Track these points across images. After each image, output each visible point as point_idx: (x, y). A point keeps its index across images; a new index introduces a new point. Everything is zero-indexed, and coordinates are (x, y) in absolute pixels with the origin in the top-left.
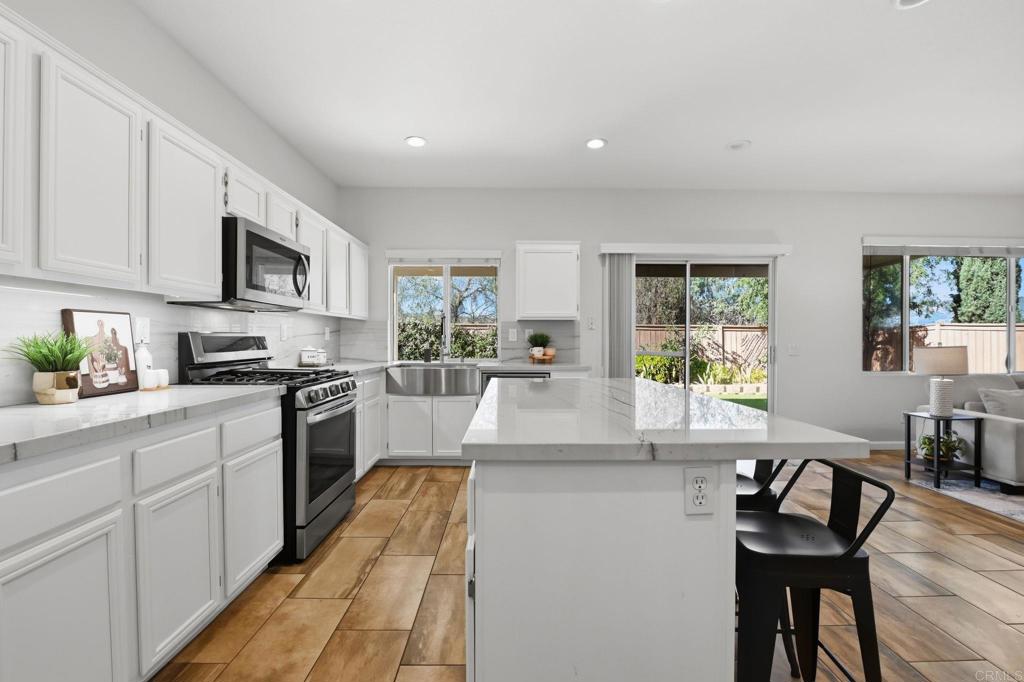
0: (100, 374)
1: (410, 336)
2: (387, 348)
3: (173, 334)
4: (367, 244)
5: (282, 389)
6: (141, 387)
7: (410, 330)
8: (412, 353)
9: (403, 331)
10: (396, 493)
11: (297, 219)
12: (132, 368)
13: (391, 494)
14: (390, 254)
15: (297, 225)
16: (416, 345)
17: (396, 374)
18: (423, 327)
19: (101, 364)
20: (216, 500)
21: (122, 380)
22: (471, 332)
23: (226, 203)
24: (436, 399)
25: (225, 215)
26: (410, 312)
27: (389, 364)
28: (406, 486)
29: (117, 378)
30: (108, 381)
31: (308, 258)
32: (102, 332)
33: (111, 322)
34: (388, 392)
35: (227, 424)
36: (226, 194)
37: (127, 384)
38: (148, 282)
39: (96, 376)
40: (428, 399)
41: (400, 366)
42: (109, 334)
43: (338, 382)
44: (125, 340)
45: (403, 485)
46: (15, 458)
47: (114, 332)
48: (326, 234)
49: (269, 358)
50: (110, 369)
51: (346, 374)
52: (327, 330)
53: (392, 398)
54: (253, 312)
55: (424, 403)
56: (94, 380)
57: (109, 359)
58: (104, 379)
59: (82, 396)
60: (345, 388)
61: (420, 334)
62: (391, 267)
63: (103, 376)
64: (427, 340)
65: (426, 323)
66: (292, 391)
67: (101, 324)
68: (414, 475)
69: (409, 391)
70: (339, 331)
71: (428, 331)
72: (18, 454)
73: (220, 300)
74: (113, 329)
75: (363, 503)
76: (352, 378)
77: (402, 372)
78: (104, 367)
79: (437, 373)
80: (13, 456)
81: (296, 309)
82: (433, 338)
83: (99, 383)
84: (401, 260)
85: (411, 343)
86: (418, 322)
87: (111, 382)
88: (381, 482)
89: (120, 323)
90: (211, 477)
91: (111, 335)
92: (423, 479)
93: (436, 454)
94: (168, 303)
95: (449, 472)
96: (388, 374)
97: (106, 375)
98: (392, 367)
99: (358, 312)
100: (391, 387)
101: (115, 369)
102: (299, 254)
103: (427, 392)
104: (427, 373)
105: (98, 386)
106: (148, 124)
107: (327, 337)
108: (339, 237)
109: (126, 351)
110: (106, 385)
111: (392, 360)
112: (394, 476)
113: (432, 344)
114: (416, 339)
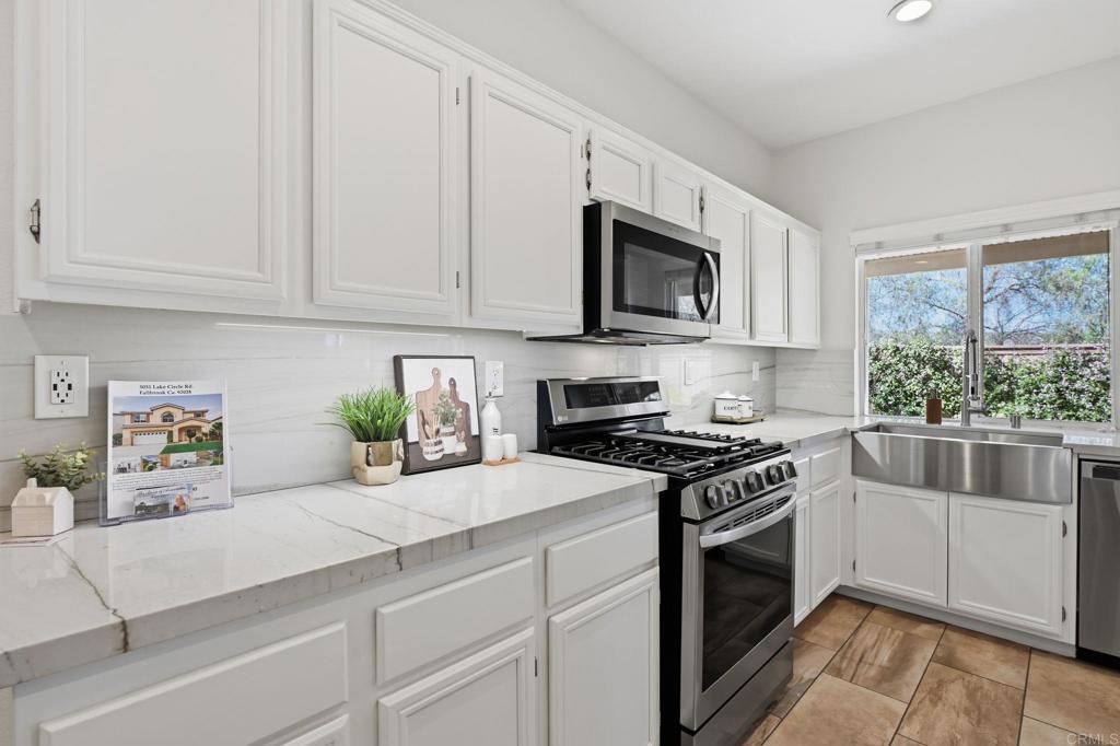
0: (432, 441)
1: (888, 367)
2: (852, 393)
3: (532, 382)
4: (817, 227)
5: (659, 480)
6: (484, 460)
7: (886, 358)
8: (891, 393)
9: (876, 359)
10: (873, 672)
11: (701, 199)
12: (475, 431)
13: (863, 670)
14: (858, 238)
15: (702, 209)
16: (899, 381)
17: (870, 442)
18: (911, 353)
19: (435, 428)
20: (532, 685)
21: (461, 448)
22: (1005, 360)
23: (589, 185)
24: (956, 500)
25: (588, 203)
26: (885, 329)
27: (856, 424)
28: (891, 659)
29: (454, 446)
30: (442, 450)
31: (716, 257)
32: (437, 383)
33: (450, 369)
34: (854, 473)
35: (554, 549)
36: (589, 171)
37: (466, 454)
38: (471, 314)
39: (428, 445)
40: (938, 498)
41: (877, 428)
42: (446, 387)
43: (760, 467)
44: (466, 394)
45: (885, 656)
46: (125, 647)
47: (453, 383)
48: (749, 219)
49: (664, 414)
50: (446, 434)
51: (778, 449)
52: (756, 366)
53: (862, 484)
54: (644, 345)
55: (932, 503)
56: (425, 449)
57: (445, 420)
58: (438, 448)
59: (406, 471)
60: (774, 478)
61: (906, 364)
62: (859, 260)
63: (436, 444)
64: (919, 373)
65: (915, 346)
66: (676, 485)
67: (436, 373)
68: (907, 635)
69: (896, 478)
70: (774, 366)
71: (919, 359)
72: (130, 640)
73: (581, 332)
74: (452, 380)
75: (807, 676)
76: (787, 457)
77: (882, 439)
78: (438, 431)
79: (955, 449)
80: (120, 644)
81: (700, 339)
82: (929, 370)
83: (431, 455)
84: (879, 246)
85: (890, 379)
86: (900, 345)
87: (447, 452)
88: (844, 635)
89: (461, 371)
90: (524, 645)
91: (448, 388)
92: (929, 653)
93: (954, 604)
94: (529, 339)
95: (990, 652)
96: (855, 443)
97: (440, 442)
98: (864, 430)
99: (804, 337)
100: (860, 464)
101: (453, 434)
102: (703, 251)
103: (931, 481)
104: (931, 448)
105: (429, 457)
106: (470, 78)
107: (756, 376)
108: (771, 221)
109: (466, 407)
110: (439, 456)
111: (863, 414)
112: (868, 625)
113: (927, 378)
114: (898, 371)
